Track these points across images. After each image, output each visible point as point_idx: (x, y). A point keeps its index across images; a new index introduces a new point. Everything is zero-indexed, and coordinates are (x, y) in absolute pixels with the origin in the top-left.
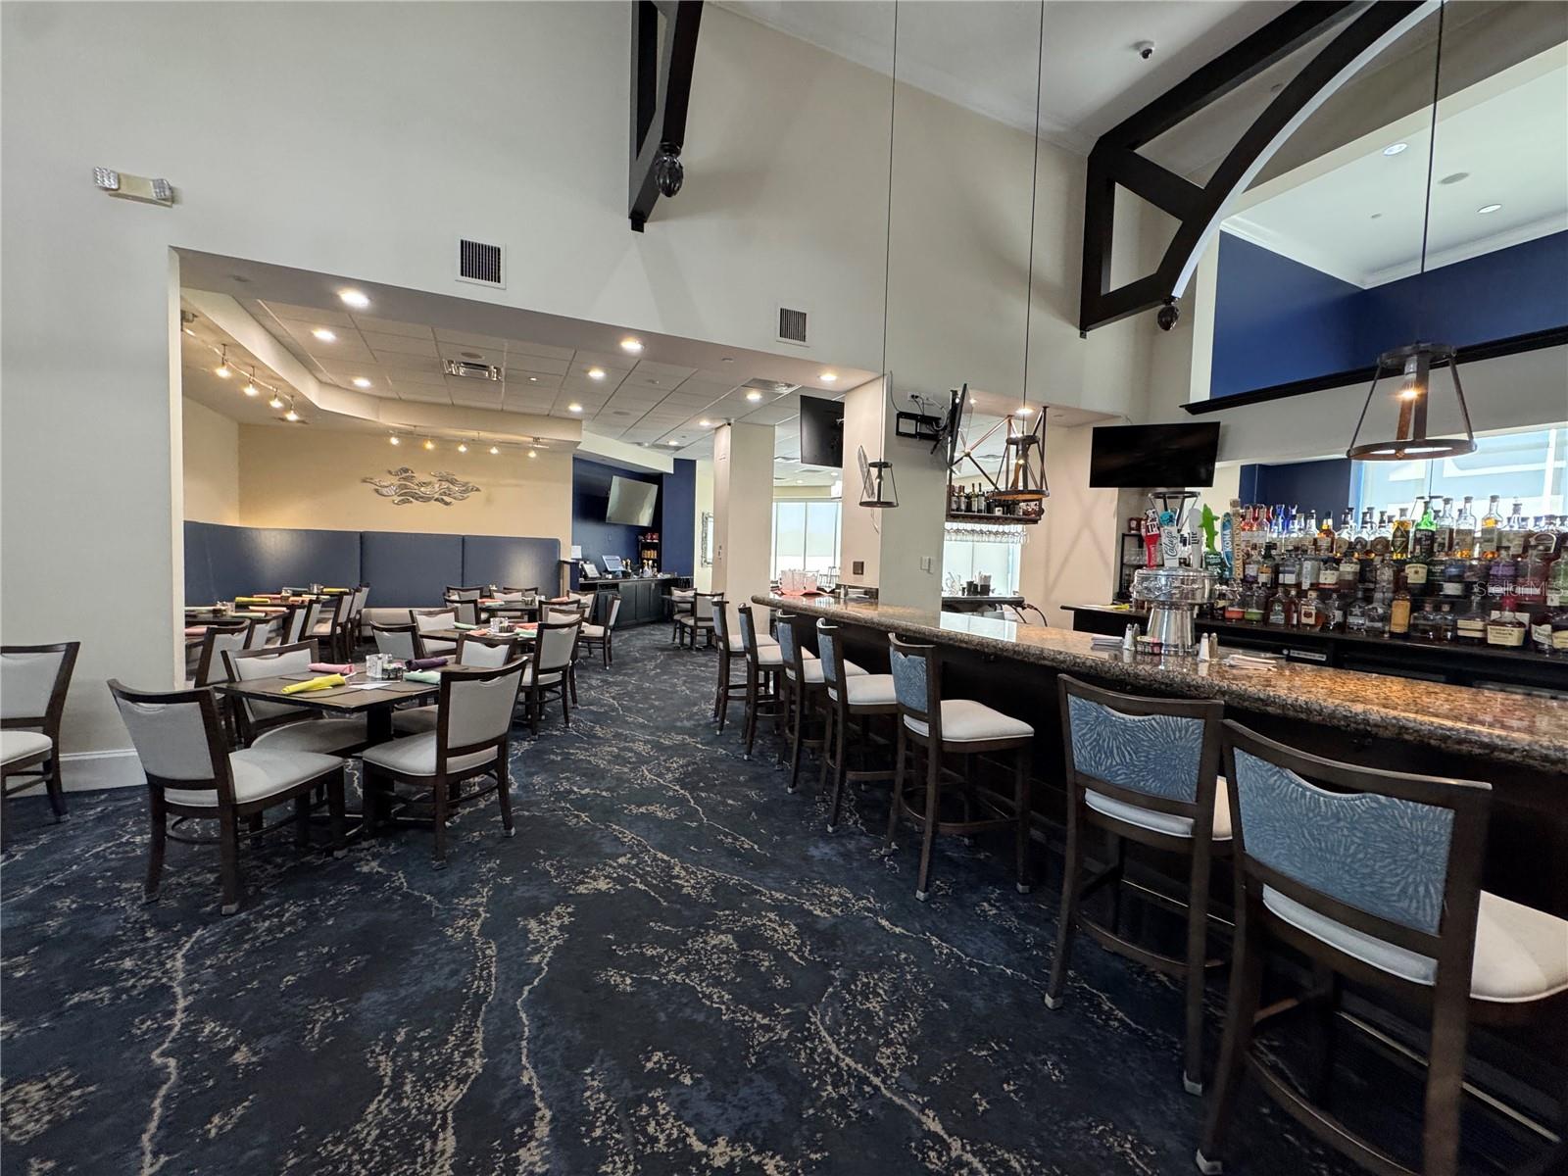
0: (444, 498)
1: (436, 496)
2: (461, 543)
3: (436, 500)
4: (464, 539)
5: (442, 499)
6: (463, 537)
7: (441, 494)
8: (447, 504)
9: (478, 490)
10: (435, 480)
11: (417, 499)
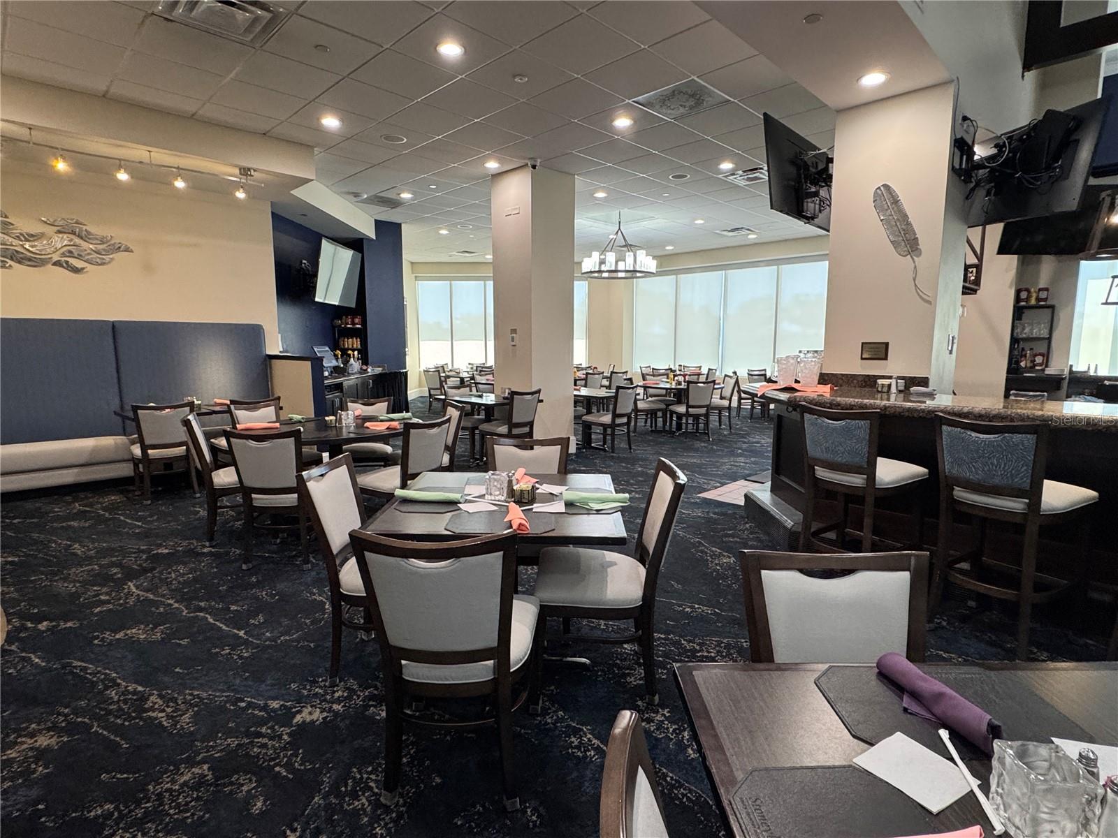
0: (71, 260)
1: (56, 258)
2: (111, 334)
3: (55, 264)
4: (115, 329)
5: (67, 262)
6: (113, 322)
7: (63, 255)
8: (77, 271)
9: (127, 250)
10: (50, 230)
11: (19, 262)
